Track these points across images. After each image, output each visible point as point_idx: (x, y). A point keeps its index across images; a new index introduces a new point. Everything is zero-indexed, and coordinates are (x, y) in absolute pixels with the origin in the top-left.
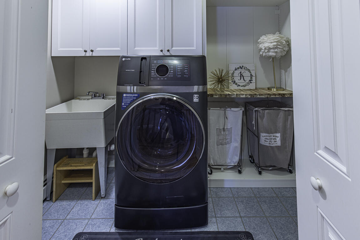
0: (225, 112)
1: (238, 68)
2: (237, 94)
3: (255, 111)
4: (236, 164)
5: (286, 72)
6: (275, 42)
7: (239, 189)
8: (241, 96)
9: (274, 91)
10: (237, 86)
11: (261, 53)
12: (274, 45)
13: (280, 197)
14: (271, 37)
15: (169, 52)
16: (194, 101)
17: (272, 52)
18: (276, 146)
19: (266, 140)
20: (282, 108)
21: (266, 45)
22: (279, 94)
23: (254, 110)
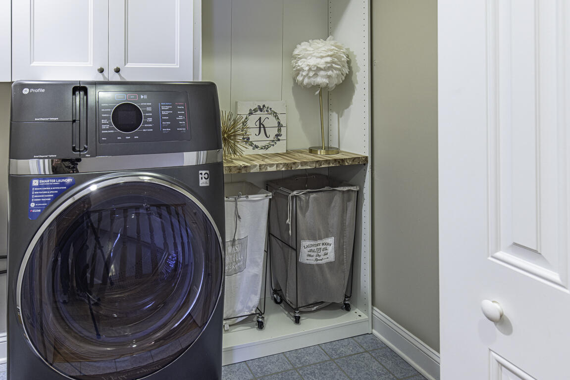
0: (236, 204)
1: (255, 110)
2: (260, 166)
3: (292, 197)
4: (254, 312)
5: (341, 117)
6: (328, 56)
7: (263, 360)
8: (269, 169)
9: (321, 155)
10: (253, 149)
11: (300, 78)
12: (327, 63)
13: (337, 359)
14: (320, 46)
15: (120, 75)
16: (200, 185)
17: (322, 77)
18: (328, 264)
19: (310, 253)
20: (338, 187)
21: (313, 62)
22: (335, 160)
23: (291, 195)
